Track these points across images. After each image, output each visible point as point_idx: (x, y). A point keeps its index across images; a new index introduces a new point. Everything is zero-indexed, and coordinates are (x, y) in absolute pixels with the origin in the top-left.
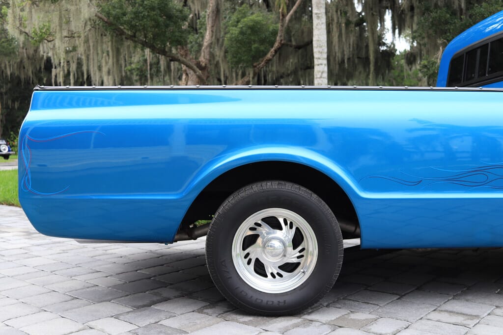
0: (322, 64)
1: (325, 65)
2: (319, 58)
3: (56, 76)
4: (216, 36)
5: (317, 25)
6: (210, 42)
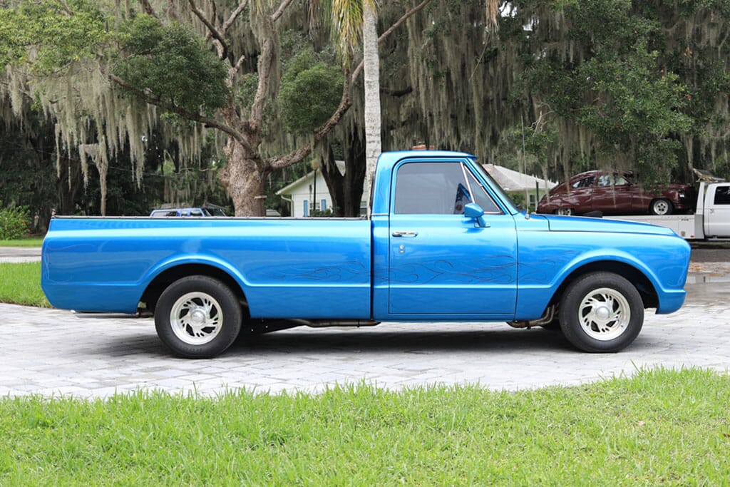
0: (374, 142)
1: (378, 142)
2: (371, 135)
3: (60, 134)
4: (270, 90)
5: (369, 95)
6: (262, 97)
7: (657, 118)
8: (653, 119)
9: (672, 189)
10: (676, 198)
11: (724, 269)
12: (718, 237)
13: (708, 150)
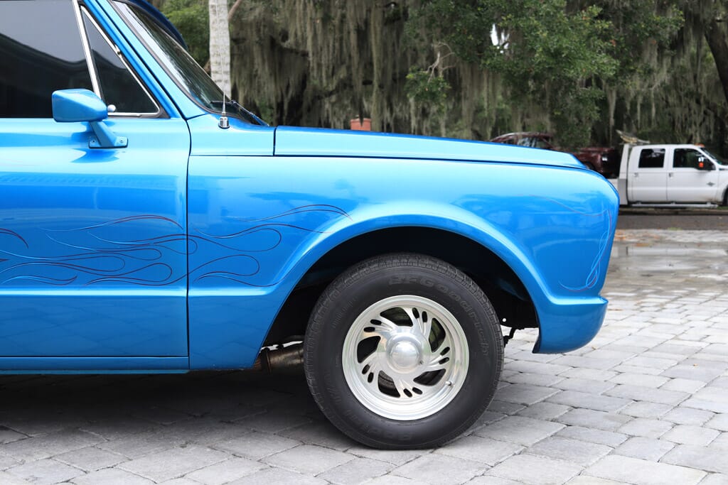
1: (226, 82)
2: (217, 72)
5: (213, 23)
7: (575, 58)
8: (570, 61)
9: (593, 152)
10: (599, 161)
11: (652, 237)
12: (643, 203)
13: (634, 104)
